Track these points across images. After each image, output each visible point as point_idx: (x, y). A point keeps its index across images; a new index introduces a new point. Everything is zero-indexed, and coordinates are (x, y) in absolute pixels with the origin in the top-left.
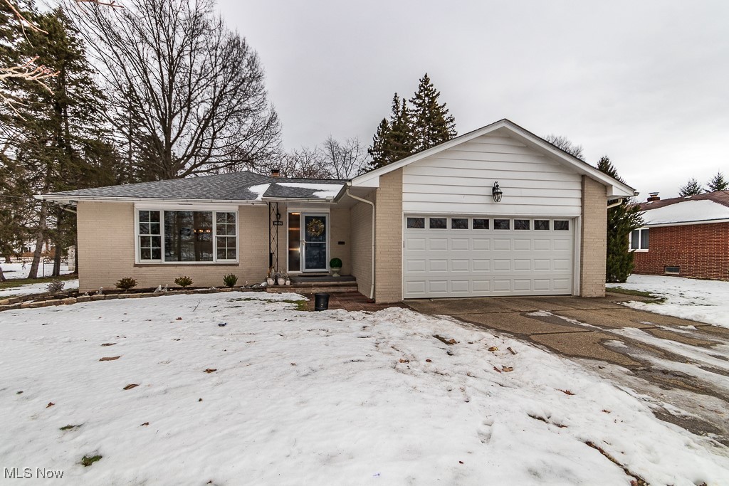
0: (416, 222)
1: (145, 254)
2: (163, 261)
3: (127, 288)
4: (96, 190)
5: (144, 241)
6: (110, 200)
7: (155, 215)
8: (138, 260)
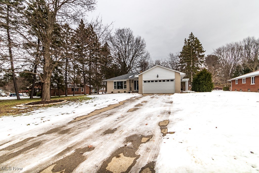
0: (145, 82)
1: (115, 88)
2: (117, 89)
3: (112, 92)
4: (109, 79)
5: (115, 86)
6: (110, 80)
7: (116, 82)
8: (114, 89)
